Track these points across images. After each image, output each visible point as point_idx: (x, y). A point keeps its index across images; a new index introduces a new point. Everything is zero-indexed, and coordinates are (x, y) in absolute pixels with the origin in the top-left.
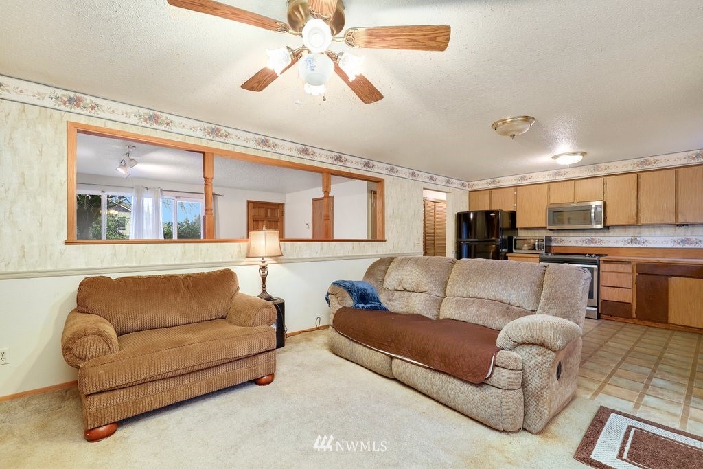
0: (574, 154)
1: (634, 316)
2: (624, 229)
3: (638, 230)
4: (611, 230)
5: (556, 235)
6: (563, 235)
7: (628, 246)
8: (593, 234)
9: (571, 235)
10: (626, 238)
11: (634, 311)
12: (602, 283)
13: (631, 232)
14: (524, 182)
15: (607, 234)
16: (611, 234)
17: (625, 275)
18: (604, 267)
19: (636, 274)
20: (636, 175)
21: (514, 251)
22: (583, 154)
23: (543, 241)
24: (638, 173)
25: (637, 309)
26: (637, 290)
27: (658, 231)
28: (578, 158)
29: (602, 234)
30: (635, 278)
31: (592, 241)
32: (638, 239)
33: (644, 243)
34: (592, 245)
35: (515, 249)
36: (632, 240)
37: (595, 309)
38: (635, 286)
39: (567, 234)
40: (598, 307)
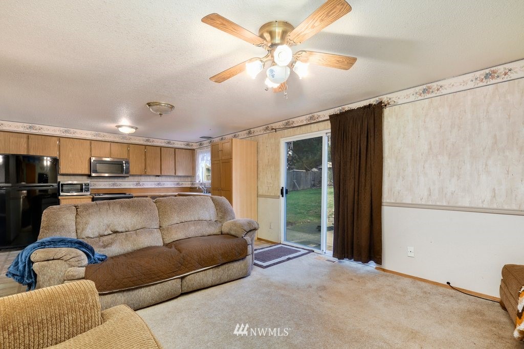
0: (132, 127)
3: (140, 178)
6: (95, 180)
8: (116, 180)
9: (101, 180)
10: (134, 183)
13: (136, 179)
15: (123, 180)
16: (126, 180)
20: (144, 147)
21: (62, 194)
22: (136, 128)
23: (88, 186)
27: (149, 179)
28: (133, 130)
31: (115, 185)
33: (143, 185)
34: (116, 187)
36: (137, 184)
39: (98, 180)
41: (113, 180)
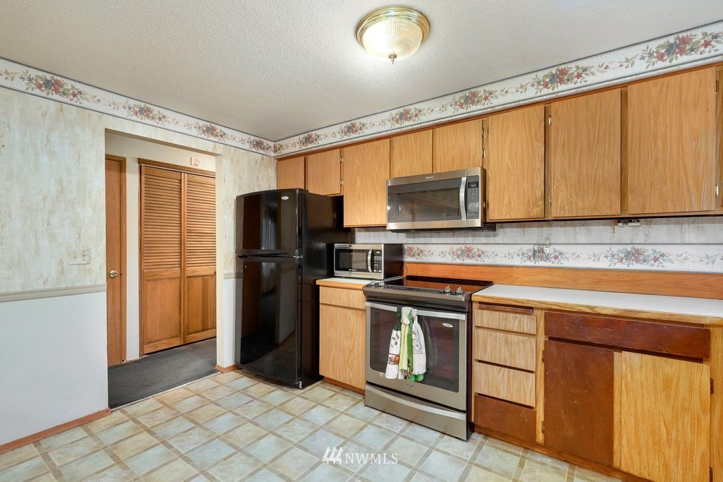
1: (540, 438)
2: (520, 230)
3: (545, 231)
4: (500, 231)
5: (411, 240)
6: (422, 240)
7: (529, 263)
8: (469, 240)
9: (434, 240)
10: (525, 248)
11: (539, 427)
12: (477, 354)
13: (534, 235)
14: (354, 137)
15: (492, 240)
16: (499, 239)
17: (521, 338)
18: (481, 317)
19: (542, 338)
20: (541, 107)
21: (337, 273)
23: (380, 255)
24: (547, 104)
25: (544, 423)
26: (545, 376)
27: (581, 232)
29: (484, 240)
30: (542, 347)
31: (467, 253)
32: (547, 250)
33: (556, 257)
34: (469, 261)
35: (338, 269)
36: (535, 251)
37: (462, 417)
38: (541, 366)
39: (428, 240)
40: (468, 412)
41: (461, 240)
